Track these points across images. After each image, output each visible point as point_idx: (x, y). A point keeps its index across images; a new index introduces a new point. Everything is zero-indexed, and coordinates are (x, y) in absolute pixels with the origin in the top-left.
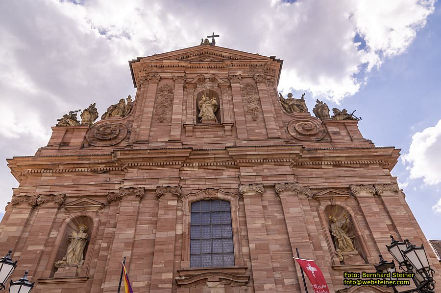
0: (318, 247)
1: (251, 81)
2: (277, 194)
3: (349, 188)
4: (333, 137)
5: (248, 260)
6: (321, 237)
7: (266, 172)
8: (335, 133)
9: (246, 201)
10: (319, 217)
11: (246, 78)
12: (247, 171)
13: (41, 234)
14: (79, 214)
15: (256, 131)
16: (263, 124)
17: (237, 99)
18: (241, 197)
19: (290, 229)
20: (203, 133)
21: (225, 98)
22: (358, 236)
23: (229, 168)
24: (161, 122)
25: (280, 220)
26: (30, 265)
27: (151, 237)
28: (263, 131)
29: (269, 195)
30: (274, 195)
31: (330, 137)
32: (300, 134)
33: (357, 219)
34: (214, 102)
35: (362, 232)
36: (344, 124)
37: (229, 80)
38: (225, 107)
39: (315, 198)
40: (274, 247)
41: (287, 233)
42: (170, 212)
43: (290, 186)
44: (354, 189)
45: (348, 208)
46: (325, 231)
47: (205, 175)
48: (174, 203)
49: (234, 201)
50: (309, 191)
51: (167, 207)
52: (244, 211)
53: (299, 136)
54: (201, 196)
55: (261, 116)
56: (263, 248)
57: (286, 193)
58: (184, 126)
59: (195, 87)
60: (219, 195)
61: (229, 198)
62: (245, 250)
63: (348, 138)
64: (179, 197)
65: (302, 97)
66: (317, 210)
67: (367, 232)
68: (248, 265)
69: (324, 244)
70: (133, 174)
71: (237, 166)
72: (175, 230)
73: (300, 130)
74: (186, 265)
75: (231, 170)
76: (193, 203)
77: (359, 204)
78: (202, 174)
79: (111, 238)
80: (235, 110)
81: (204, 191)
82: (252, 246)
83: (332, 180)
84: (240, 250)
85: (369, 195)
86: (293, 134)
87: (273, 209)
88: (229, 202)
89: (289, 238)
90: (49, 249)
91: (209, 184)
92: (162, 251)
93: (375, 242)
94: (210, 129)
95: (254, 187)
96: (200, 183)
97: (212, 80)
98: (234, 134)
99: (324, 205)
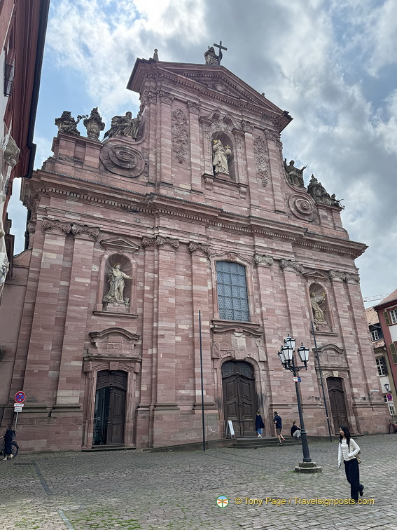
0: (305, 316)
1: (261, 134)
2: (282, 268)
3: (328, 272)
4: (323, 221)
5: (260, 319)
6: (306, 308)
7: (274, 246)
8: (325, 217)
9: (260, 269)
10: (306, 291)
11: (257, 128)
12: (260, 242)
13: (84, 267)
14: (116, 252)
15: (266, 199)
16: (271, 193)
17: (251, 155)
18: (256, 265)
19: (289, 300)
20: (221, 189)
21: (239, 151)
22: (329, 311)
23: (245, 234)
24: (181, 162)
25: (282, 290)
26: (83, 297)
27: (188, 288)
28: (271, 200)
29: (275, 266)
30: (278, 268)
31: (320, 220)
32: (298, 211)
33: (330, 297)
34: (228, 151)
35: (332, 309)
36: (331, 209)
37: (243, 126)
38: (239, 161)
39: (305, 277)
40: (278, 312)
41: (287, 302)
42: (203, 269)
43: (292, 263)
44: (332, 273)
45: (326, 288)
46: (308, 304)
47: (226, 237)
48: (204, 260)
49: (250, 269)
50: (303, 269)
51: (199, 263)
52: (258, 278)
53: (296, 213)
54: (225, 258)
55: (269, 182)
56: (271, 311)
57: (288, 269)
58: (205, 176)
59: (210, 125)
60: (238, 260)
61: (245, 263)
62: (258, 311)
63: (332, 225)
64: (207, 254)
65: (303, 170)
66: (305, 286)
67: (334, 309)
68: (261, 323)
69: (308, 314)
70: (164, 222)
71: (252, 235)
72: (207, 285)
73: (298, 206)
74: (217, 317)
75: (246, 237)
76: (217, 262)
77: (332, 286)
78: (223, 236)
79: (155, 284)
80: (249, 169)
81: (227, 253)
82: (264, 309)
83: (318, 263)
84: (255, 311)
85: (340, 280)
86: (292, 209)
87: (277, 280)
88: (244, 267)
89: (288, 306)
90: (95, 283)
91: (231, 248)
92: (199, 302)
93: (339, 318)
94: (226, 186)
95: (266, 259)
96: (223, 244)
97: (227, 121)
98: (247, 199)
99: (310, 282)
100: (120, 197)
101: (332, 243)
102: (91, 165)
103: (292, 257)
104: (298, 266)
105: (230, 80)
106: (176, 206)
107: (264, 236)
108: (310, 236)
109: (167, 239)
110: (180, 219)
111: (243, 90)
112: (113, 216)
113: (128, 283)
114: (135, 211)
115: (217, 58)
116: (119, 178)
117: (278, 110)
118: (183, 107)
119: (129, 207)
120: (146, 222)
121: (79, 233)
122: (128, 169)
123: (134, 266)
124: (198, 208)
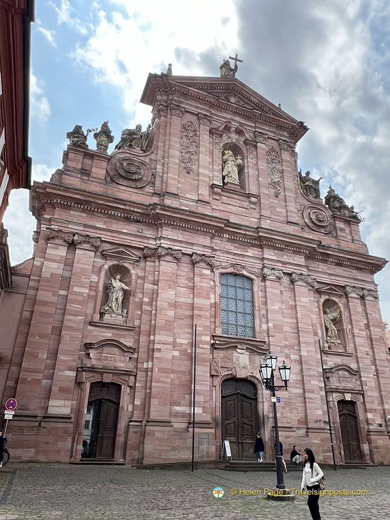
0: (316, 334)
1: (275, 144)
2: (292, 282)
3: (344, 287)
4: (340, 233)
5: (266, 335)
6: (318, 325)
7: (285, 259)
8: (342, 230)
9: (267, 282)
10: (319, 308)
11: (271, 138)
12: (269, 254)
13: (83, 277)
14: (116, 263)
15: (278, 209)
16: (284, 204)
17: (263, 165)
18: (264, 278)
19: (299, 316)
20: (230, 199)
21: (250, 161)
22: (343, 329)
23: (254, 246)
24: (188, 173)
25: (292, 306)
26: (80, 307)
27: (190, 301)
28: (284, 211)
29: (286, 280)
30: (289, 282)
31: (336, 232)
32: (313, 222)
33: (345, 315)
34: (239, 161)
35: (347, 326)
36: (349, 221)
37: (255, 137)
38: (250, 172)
39: (318, 292)
40: (286, 328)
41: (297, 318)
42: (205, 281)
43: (303, 277)
44: (348, 289)
45: (340, 305)
46: (321, 321)
47: (232, 248)
48: (208, 272)
49: (257, 282)
50: (316, 284)
51: (201, 275)
52: (266, 292)
53: (310, 224)
54: (231, 270)
55: (282, 193)
56: (278, 328)
57: (299, 283)
58: (213, 186)
59: (221, 136)
60: (245, 273)
61: (253, 276)
62: (264, 327)
63: (350, 237)
64: (211, 267)
65: (319, 180)
66: (318, 302)
67: (350, 327)
68: (266, 340)
69: (319, 332)
70: (167, 232)
71: (261, 247)
72: (209, 298)
73: (313, 217)
74: (219, 332)
75: (255, 249)
76: (222, 274)
77: (348, 302)
78: (230, 247)
79: (154, 296)
80: (260, 179)
81: (233, 265)
82: (271, 325)
83: (333, 278)
84: (261, 327)
85: (357, 296)
86: (307, 221)
87: (287, 294)
88: (252, 280)
89: (297, 323)
90: (93, 293)
91: (237, 260)
92: (200, 316)
93: (354, 336)
94: (236, 196)
95: (276, 272)
96: (229, 256)
97: (239, 132)
98: (258, 210)
99: (324, 298)
100: (123, 207)
101: (349, 257)
102: (98, 176)
103: (305, 271)
104: (310, 281)
105: (244, 92)
106: (180, 216)
107: (275, 248)
108: (324, 249)
109: (169, 250)
110: (185, 229)
111: (257, 101)
112: (116, 226)
113: (127, 294)
114: (137, 221)
115: (232, 70)
116: (125, 188)
117: (293, 120)
118: (194, 119)
119: (132, 217)
120: (149, 233)
121: (80, 243)
122: (135, 180)
123: (134, 277)
124: (203, 219)
